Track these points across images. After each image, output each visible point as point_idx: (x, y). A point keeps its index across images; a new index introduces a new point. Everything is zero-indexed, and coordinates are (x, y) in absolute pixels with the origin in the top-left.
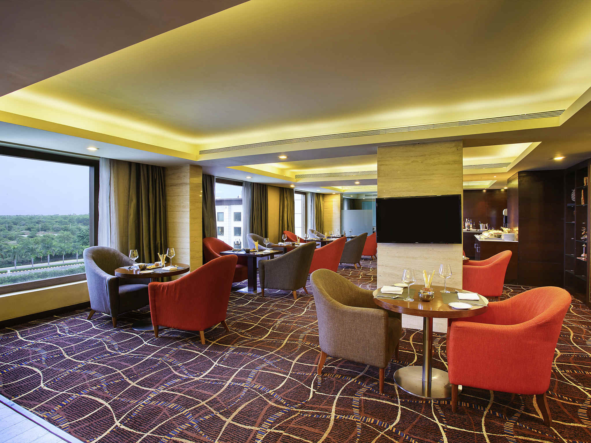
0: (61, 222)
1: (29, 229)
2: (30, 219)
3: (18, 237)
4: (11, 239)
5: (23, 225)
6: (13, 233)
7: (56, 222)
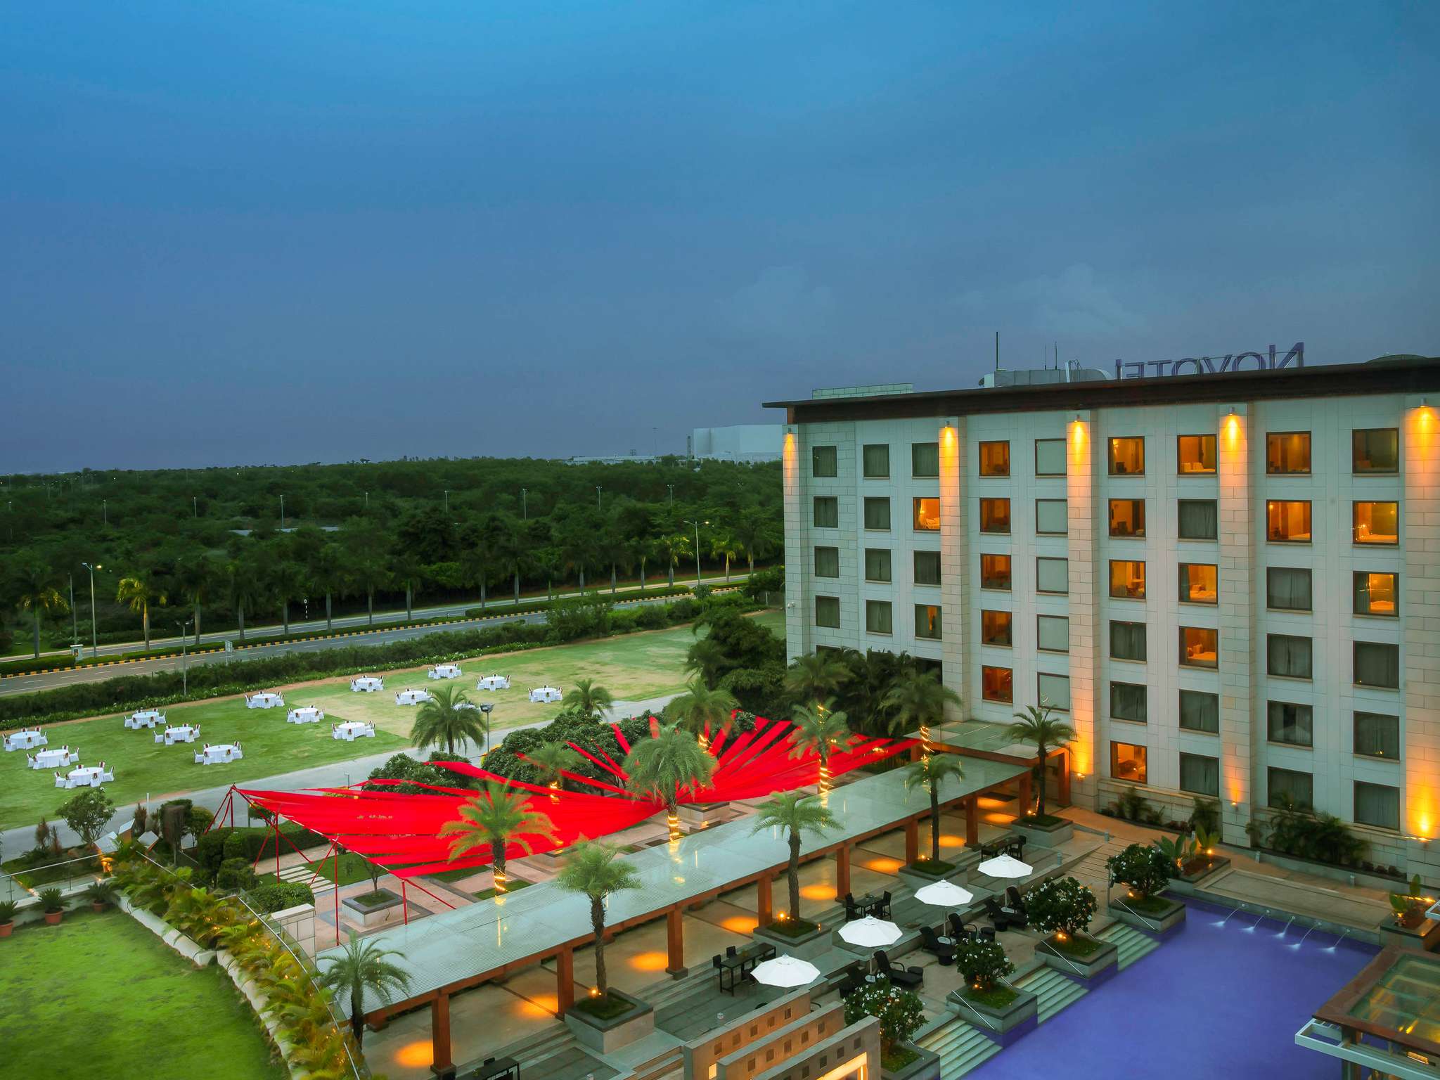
0: (334, 489)
1: (251, 512)
2: (249, 479)
3: (229, 536)
4: (209, 542)
5: (234, 499)
6: (211, 524)
7: (322, 486)
